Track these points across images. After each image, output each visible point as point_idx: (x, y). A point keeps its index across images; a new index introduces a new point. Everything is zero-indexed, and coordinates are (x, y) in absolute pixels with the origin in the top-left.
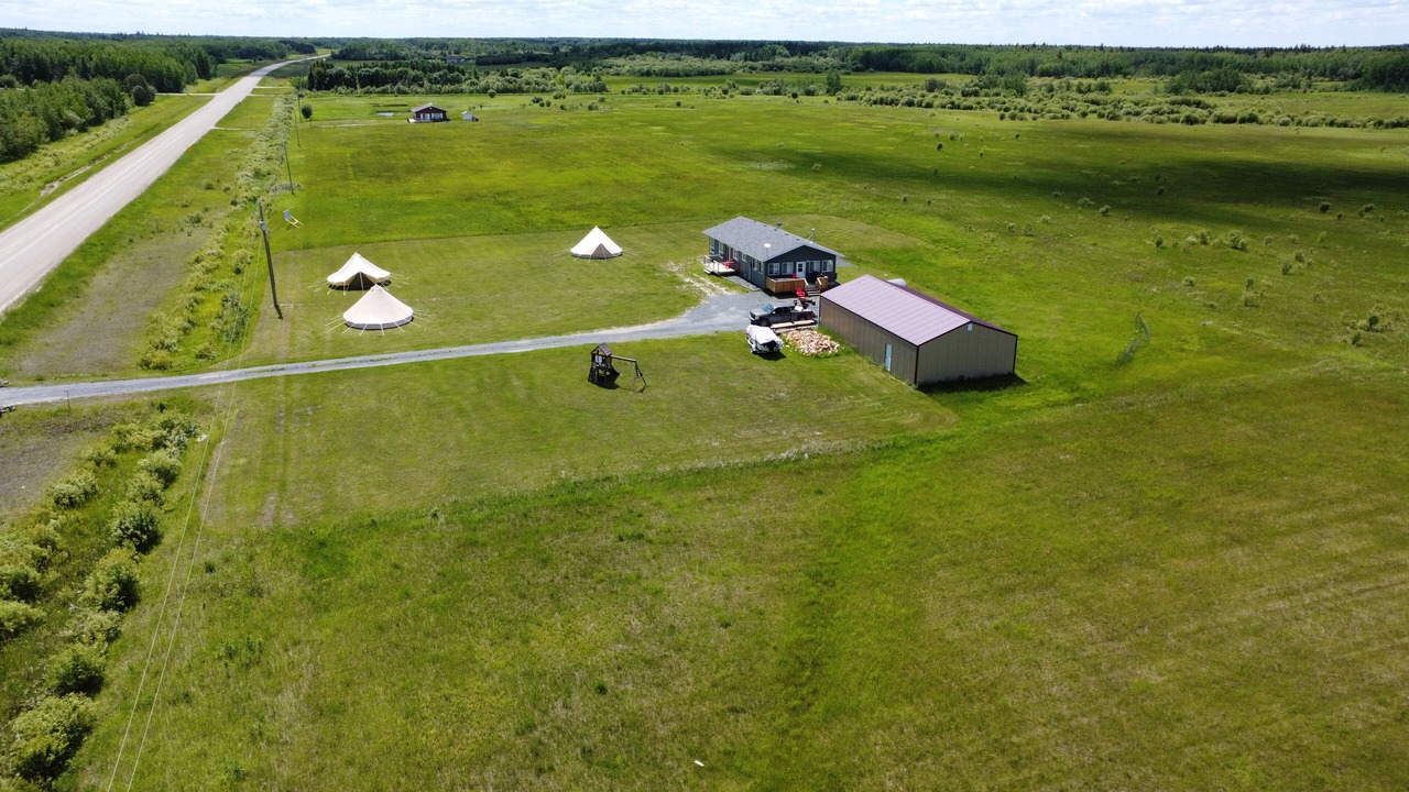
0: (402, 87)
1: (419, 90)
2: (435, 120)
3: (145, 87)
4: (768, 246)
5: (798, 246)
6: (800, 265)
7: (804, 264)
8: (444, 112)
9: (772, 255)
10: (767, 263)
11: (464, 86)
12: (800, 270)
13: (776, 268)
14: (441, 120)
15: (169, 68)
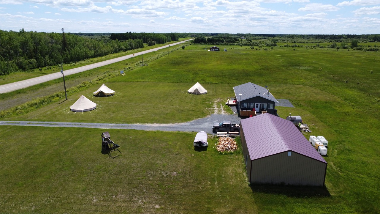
0: (218, 43)
1: (222, 44)
2: (215, 51)
3: (151, 41)
4: (241, 95)
5: (255, 96)
6: (257, 105)
7: (259, 104)
8: (218, 48)
9: (243, 99)
10: (241, 102)
11: (236, 44)
12: (257, 107)
13: (245, 105)
14: (217, 51)
15: (162, 37)
